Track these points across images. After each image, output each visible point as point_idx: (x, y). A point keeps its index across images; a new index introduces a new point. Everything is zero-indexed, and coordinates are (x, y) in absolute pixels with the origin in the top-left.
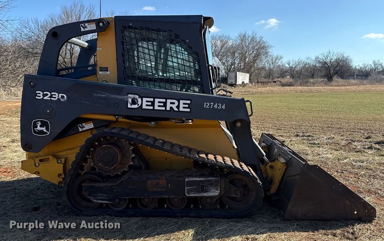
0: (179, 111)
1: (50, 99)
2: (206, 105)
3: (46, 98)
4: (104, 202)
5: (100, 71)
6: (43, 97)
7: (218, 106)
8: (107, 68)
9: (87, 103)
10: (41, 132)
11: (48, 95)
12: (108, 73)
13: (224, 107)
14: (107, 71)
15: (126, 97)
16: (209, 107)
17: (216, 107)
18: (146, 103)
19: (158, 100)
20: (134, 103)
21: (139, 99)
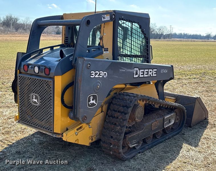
0: (153, 76)
1: (98, 77)
3: (97, 76)
4: (134, 145)
6: (95, 76)
8: (108, 49)
9: (117, 77)
10: (93, 105)
11: (97, 73)
13: (167, 71)
14: (107, 51)
15: (133, 70)
16: (163, 72)
17: (164, 72)
18: (141, 73)
19: (146, 70)
20: (136, 74)
21: (139, 71)
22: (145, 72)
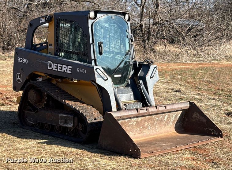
0: (67, 73)
2: (78, 70)
5: (49, 46)
7: (83, 71)
8: (52, 44)
10: (19, 81)
12: (52, 47)
13: (85, 72)
14: (52, 46)
15: (47, 62)
16: (79, 71)
17: (82, 71)
18: (54, 67)
19: (59, 65)
20: (50, 66)
21: (52, 64)
22: (58, 66)
